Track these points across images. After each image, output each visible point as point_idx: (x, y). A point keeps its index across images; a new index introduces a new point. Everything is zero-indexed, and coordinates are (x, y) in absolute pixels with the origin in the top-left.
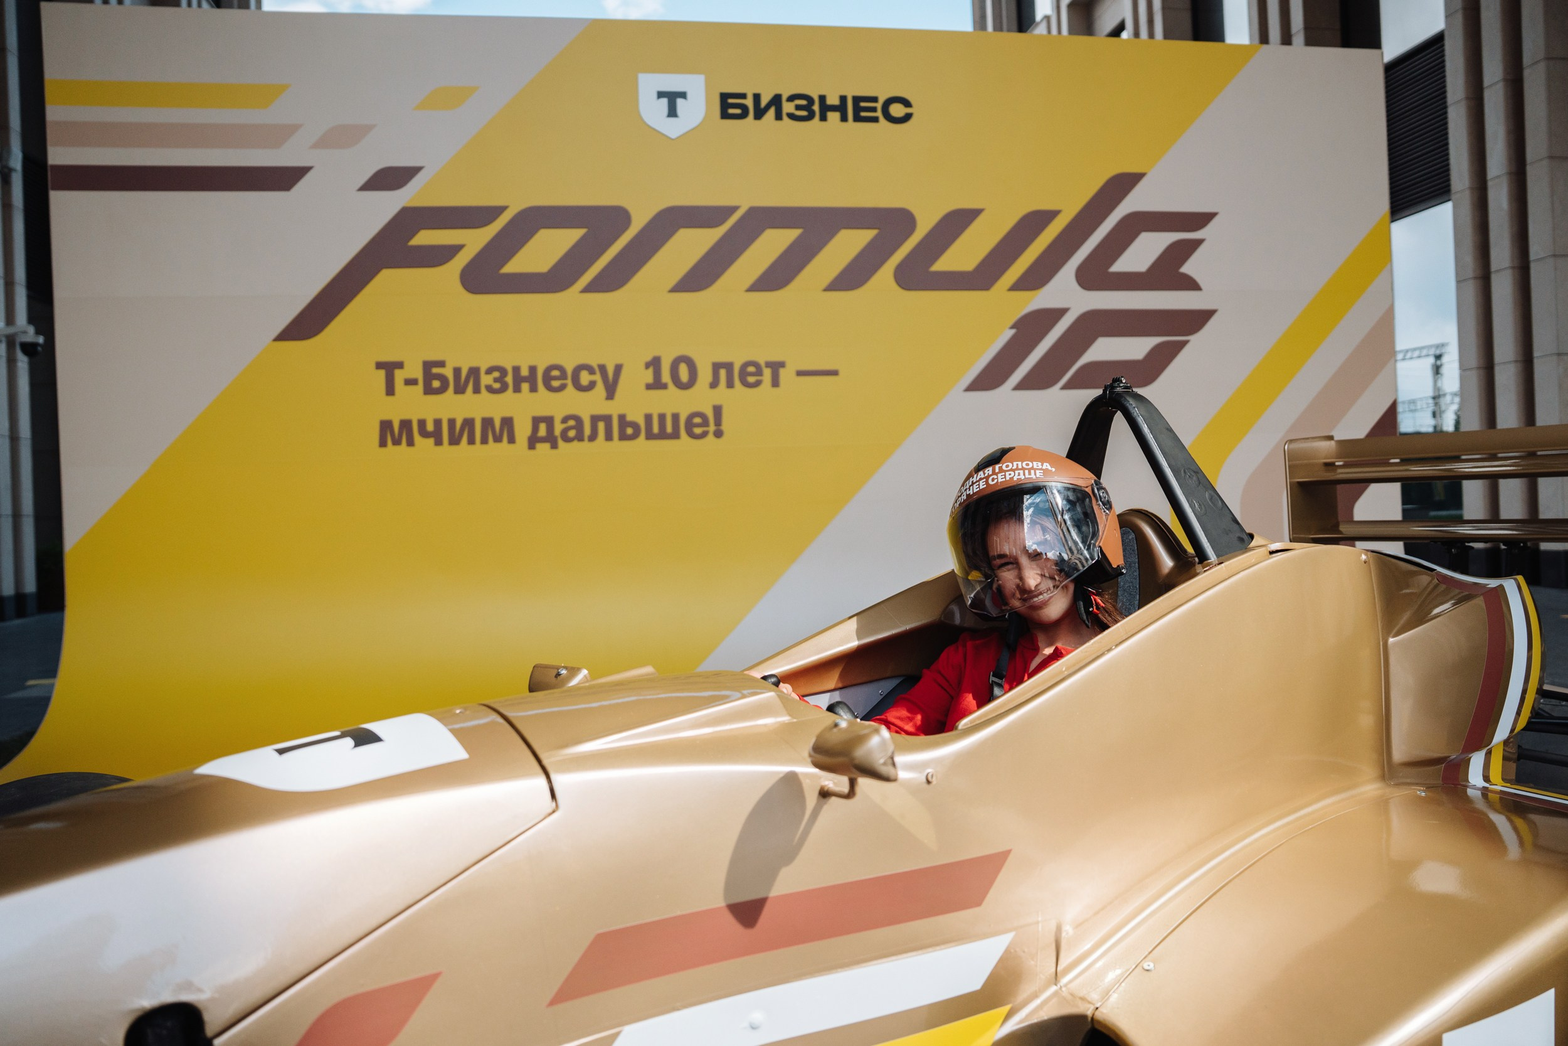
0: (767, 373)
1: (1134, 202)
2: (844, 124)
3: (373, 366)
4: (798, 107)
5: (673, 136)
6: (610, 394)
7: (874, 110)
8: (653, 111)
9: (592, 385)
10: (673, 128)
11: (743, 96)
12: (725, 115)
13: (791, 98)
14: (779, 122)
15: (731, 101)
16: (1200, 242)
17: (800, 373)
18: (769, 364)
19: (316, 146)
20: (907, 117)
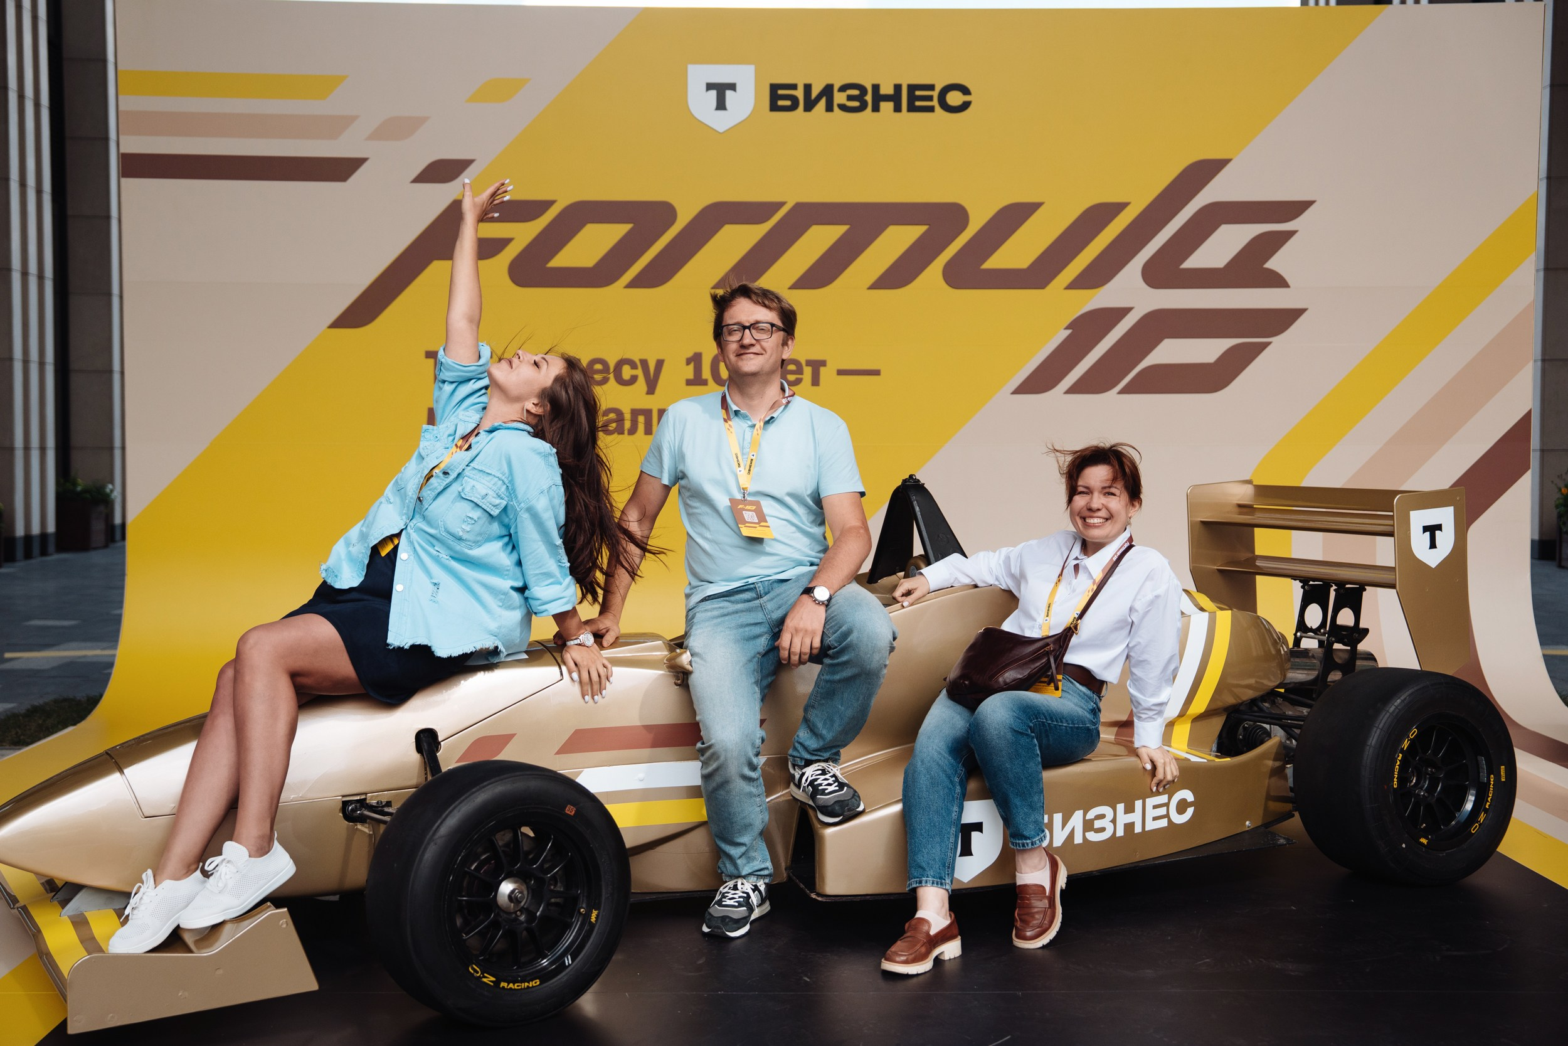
0: (808, 371)
1: (1215, 192)
2: (897, 114)
3: (423, 355)
4: (850, 98)
5: (721, 131)
6: (651, 389)
7: (930, 98)
8: (702, 103)
9: (633, 380)
10: (722, 122)
11: (794, 87)
12: (774, 106)
13: (843, 88)
14: (830, 114)
15: (780, 92)
16: (1292, 233)
17: (841, 372)
18: (809, 363)
19: (373, 137)
20: (964, 107)
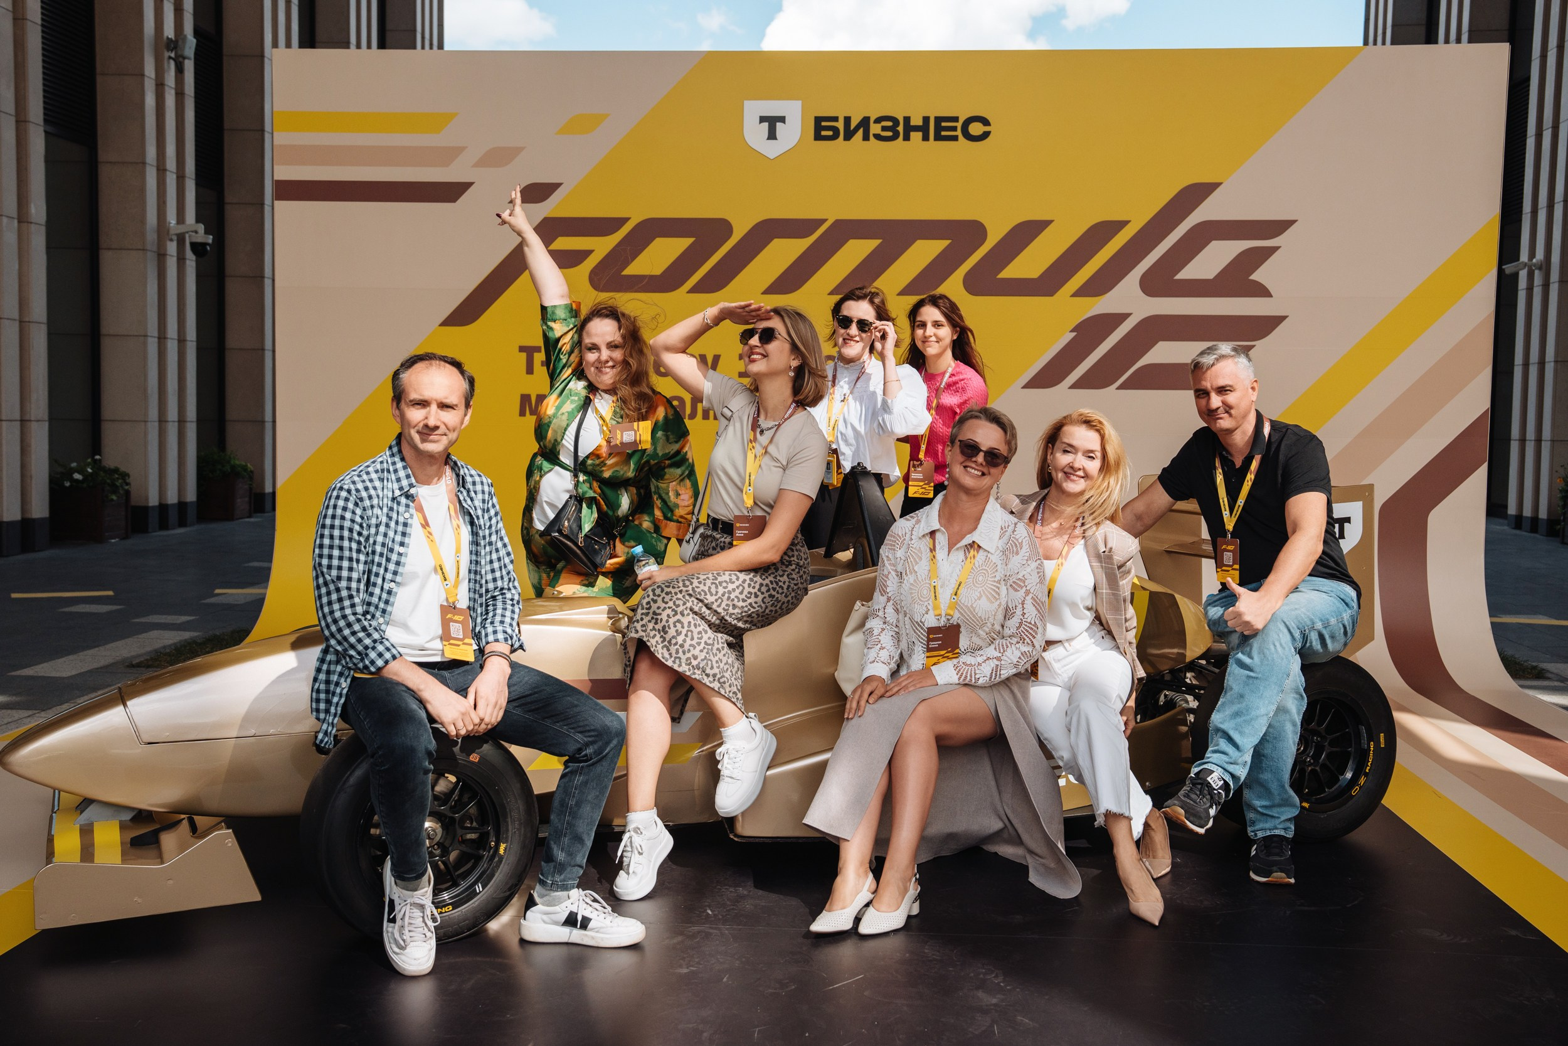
1: (1206, 211)
2: (925, 143)
3: (517, 349)
4: (884, 129)
5: (772, 158)
7: (954, 129)
8: (755, 134)
10: (772, 150)
11: (836, 119)
12: (818, 137)
13: (878, 121)
14: (866, 143)
15: (823, 124)
16: (1275, 249)
19: (478, 164)
20: (986, 135)
